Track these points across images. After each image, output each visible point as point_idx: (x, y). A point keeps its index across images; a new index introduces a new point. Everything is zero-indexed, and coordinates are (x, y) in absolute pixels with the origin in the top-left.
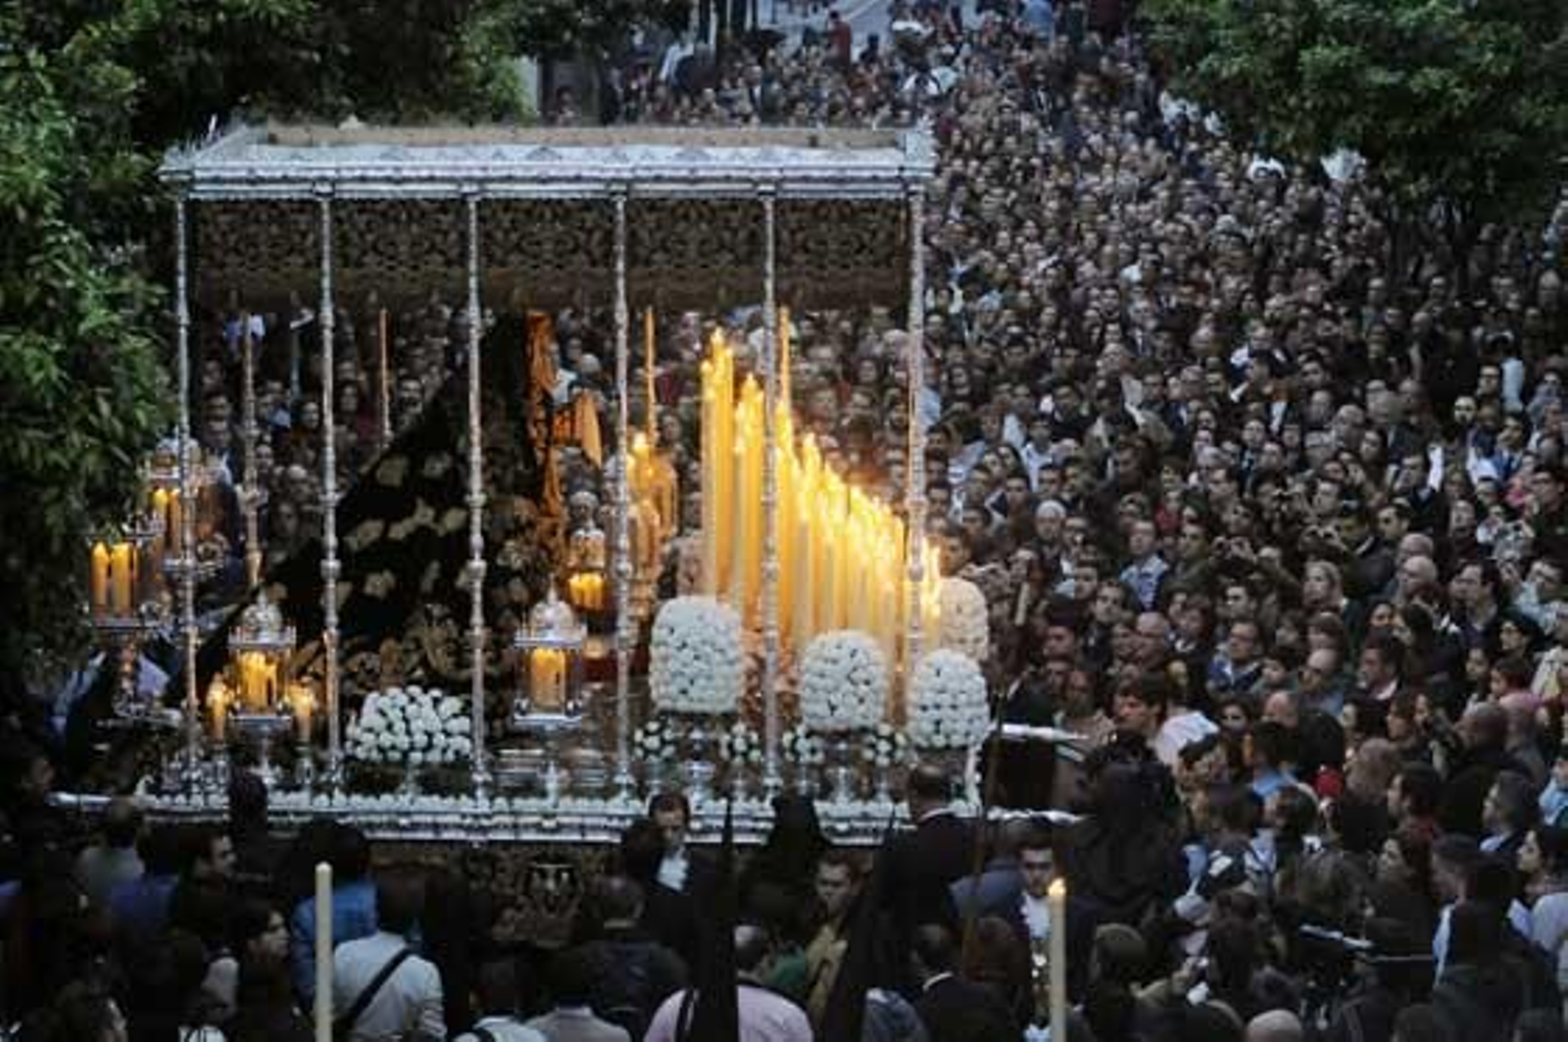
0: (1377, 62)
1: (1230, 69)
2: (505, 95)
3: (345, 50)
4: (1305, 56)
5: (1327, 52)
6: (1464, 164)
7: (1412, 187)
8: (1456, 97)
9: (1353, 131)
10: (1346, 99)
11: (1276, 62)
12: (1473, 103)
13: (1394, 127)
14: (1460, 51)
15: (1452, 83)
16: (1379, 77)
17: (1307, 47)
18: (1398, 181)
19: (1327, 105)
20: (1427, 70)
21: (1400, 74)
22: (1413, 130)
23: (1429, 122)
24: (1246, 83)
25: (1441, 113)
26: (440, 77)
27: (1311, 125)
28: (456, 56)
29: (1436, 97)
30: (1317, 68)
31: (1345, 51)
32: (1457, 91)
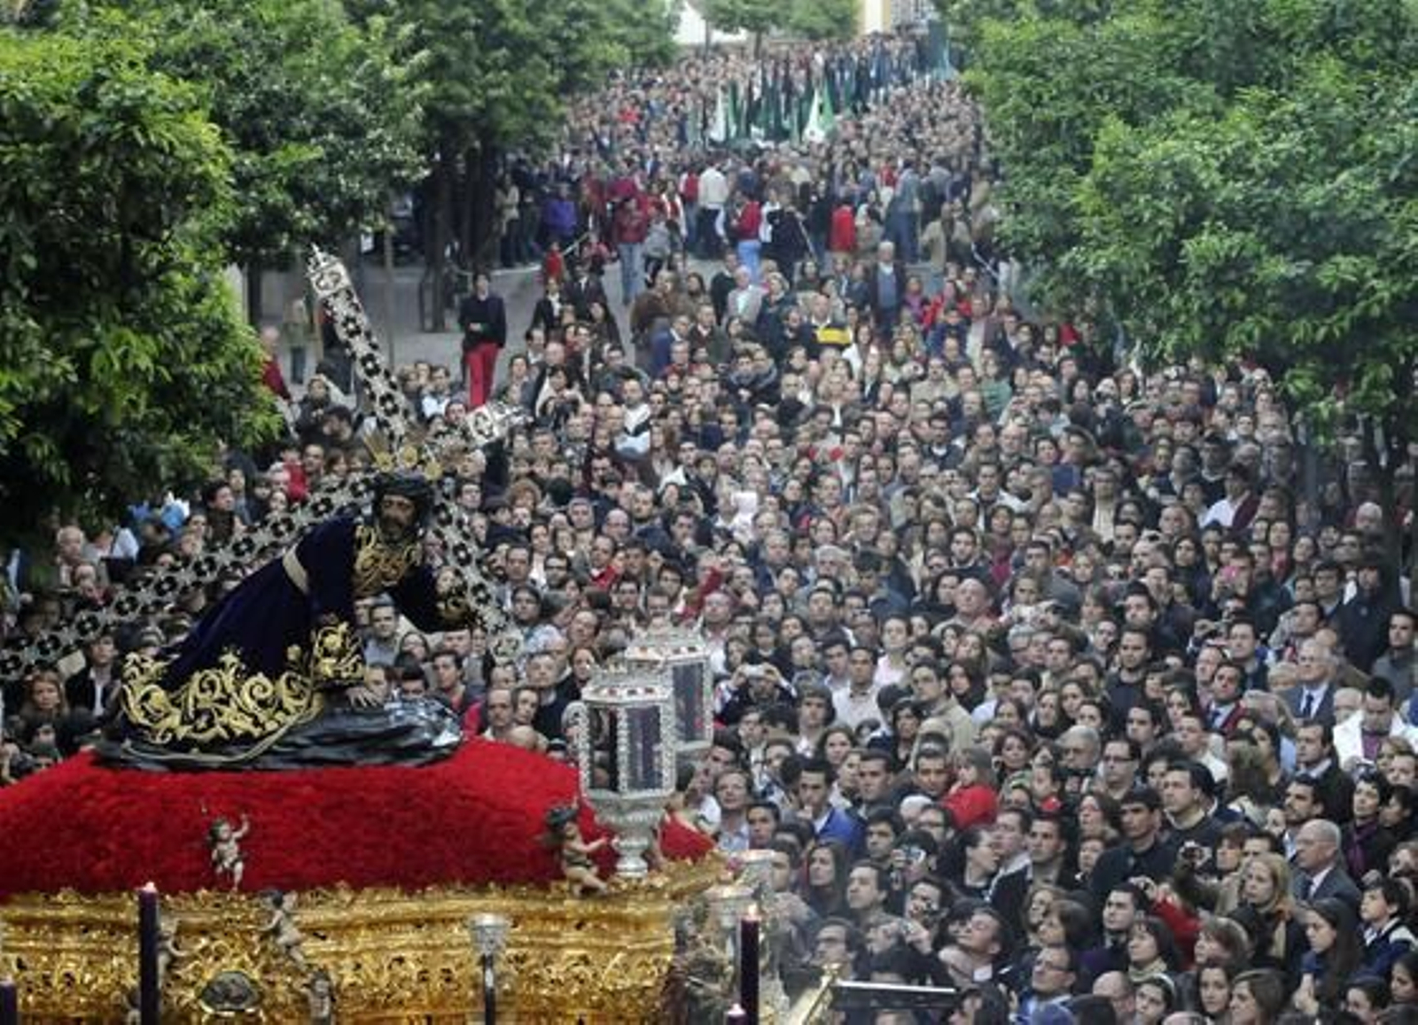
0: (1277, 250)
1: (1096, 263)
2: (217, 314)
3: (31, 262)
4: (1189, 246)
5: (1215, 240)
6: (1386, 371)
7: (1321, 405)
8: (1373, 290)
9: (1250, 336)
10: (1241, 298)
11: (1154, 253)
12: (1396, 298)
13: (1300, 330)
14: (1377, 235)
15: (1369, 274)
16: (1280, 268)
17: (1190, 236)
18: (1306, 398)
19: (1217, 303)
20: (1339, 258)
21: (1308, 263)
22: (1322, 331)
23: (1341, 322)
24: (1117, 281)
25: (1357, 311)
26: (145, 293)
27: (1197, 331)
28: (164, 267)
29: (1349, 293)
30: (1202, 258)
31: (1238, 237)
32: (1374, 282)
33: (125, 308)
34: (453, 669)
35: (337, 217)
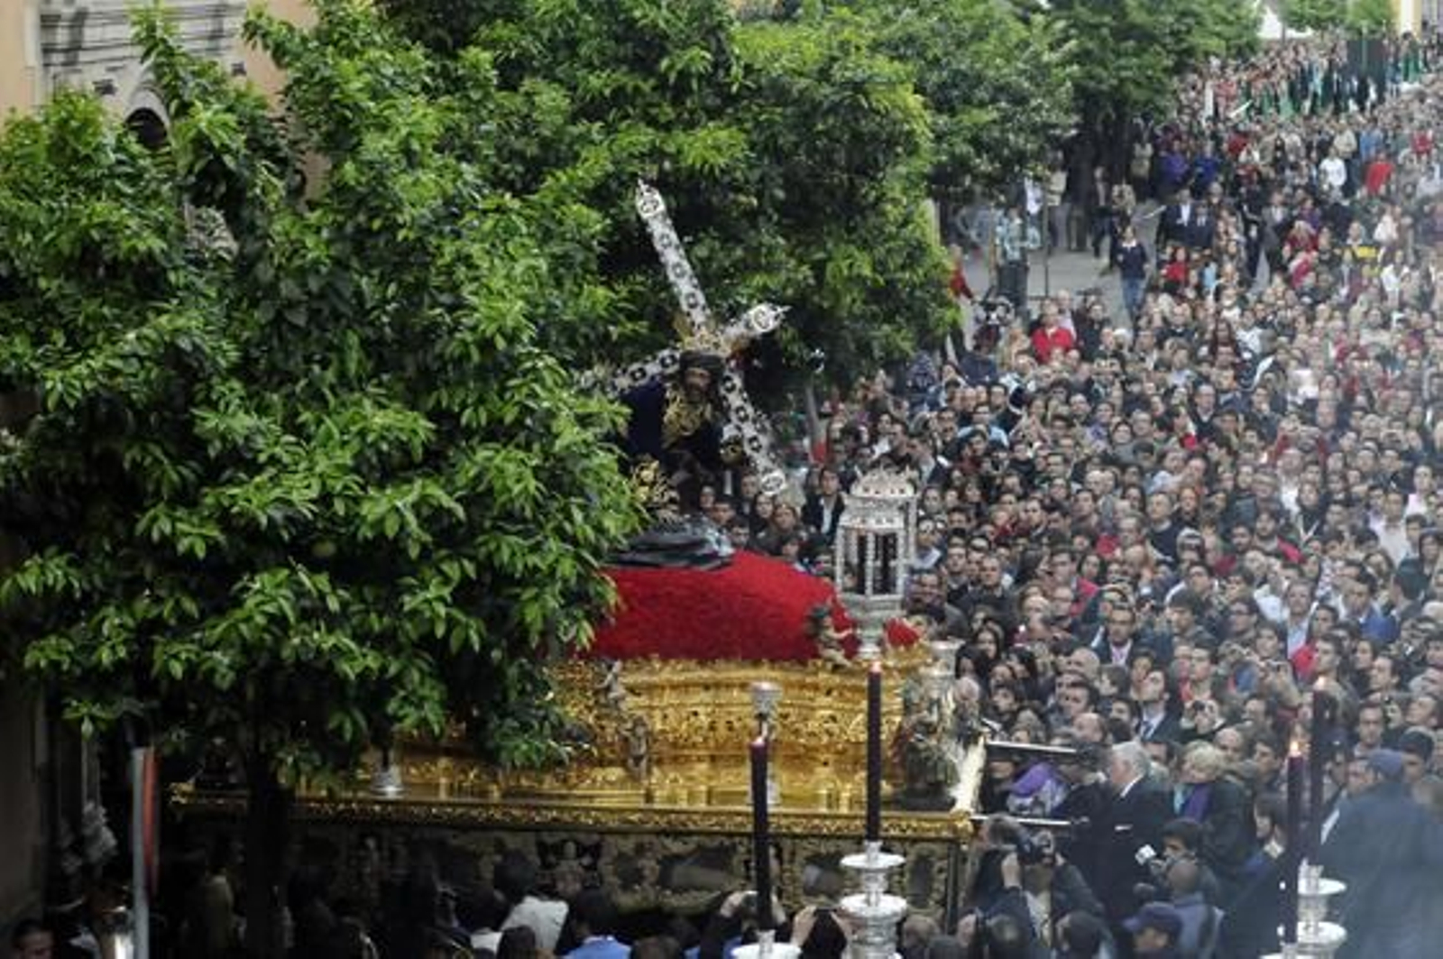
33: (850, 231)
34: (1090, 502)
35: (1007, 164)
